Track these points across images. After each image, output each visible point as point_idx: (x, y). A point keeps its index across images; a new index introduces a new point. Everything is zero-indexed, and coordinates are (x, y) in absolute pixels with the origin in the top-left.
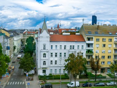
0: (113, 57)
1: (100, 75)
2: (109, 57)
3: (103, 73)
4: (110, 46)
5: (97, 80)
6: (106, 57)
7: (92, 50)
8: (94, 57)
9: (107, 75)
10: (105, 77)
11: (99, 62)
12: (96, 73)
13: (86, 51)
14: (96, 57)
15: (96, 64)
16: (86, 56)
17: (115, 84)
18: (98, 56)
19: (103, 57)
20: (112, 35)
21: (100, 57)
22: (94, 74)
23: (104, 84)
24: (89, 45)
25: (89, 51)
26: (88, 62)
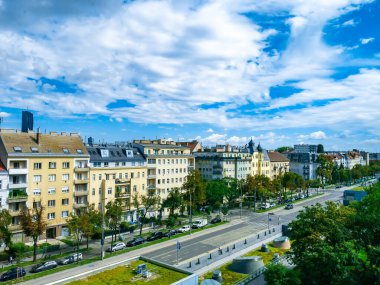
0: (72, 201)
1: (44, 244)
2: (64, 202)
3: (52, 237)
4: (65, 178)
5: (39, 256)
6: (58, 203)
7: (25, 189)
8: (29, 205)
9: (62, 241)
10: (56, 248)
11: (43, 215)
12: (35, 240)
13: (8, 192)
14: (35, 204)
15: (34, 221)
16: (10, 204)
17: (81, 257)
18: (40, 203)
19: (52, 203)
20: (69, 153)
21: (44, 203)
22: (30, 244)
23: (55, 263)
24: (15, 179)
25: (15, 193)
26: (13, 218)
